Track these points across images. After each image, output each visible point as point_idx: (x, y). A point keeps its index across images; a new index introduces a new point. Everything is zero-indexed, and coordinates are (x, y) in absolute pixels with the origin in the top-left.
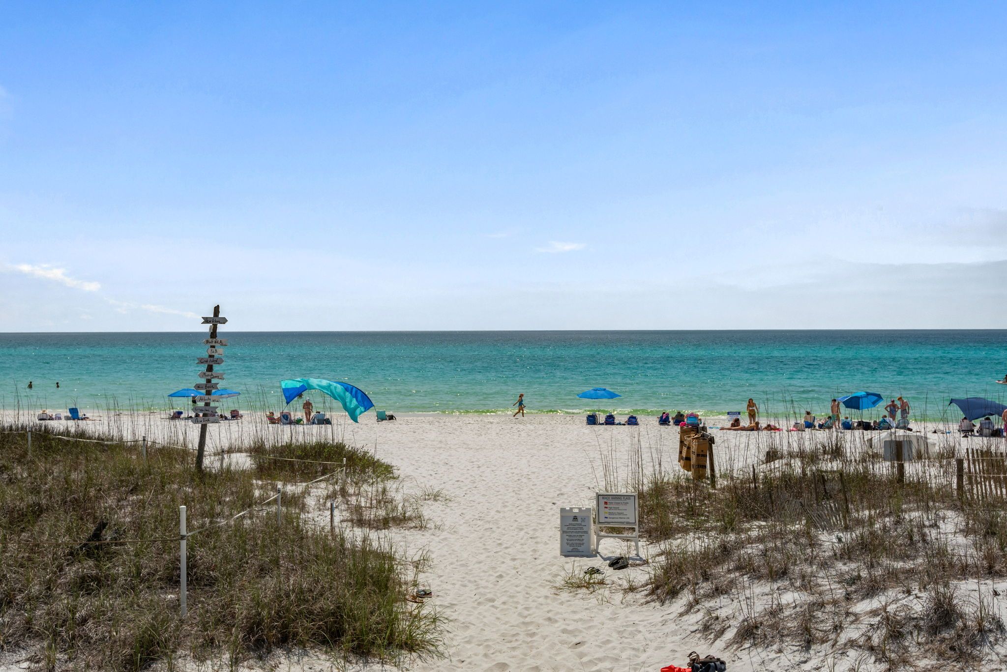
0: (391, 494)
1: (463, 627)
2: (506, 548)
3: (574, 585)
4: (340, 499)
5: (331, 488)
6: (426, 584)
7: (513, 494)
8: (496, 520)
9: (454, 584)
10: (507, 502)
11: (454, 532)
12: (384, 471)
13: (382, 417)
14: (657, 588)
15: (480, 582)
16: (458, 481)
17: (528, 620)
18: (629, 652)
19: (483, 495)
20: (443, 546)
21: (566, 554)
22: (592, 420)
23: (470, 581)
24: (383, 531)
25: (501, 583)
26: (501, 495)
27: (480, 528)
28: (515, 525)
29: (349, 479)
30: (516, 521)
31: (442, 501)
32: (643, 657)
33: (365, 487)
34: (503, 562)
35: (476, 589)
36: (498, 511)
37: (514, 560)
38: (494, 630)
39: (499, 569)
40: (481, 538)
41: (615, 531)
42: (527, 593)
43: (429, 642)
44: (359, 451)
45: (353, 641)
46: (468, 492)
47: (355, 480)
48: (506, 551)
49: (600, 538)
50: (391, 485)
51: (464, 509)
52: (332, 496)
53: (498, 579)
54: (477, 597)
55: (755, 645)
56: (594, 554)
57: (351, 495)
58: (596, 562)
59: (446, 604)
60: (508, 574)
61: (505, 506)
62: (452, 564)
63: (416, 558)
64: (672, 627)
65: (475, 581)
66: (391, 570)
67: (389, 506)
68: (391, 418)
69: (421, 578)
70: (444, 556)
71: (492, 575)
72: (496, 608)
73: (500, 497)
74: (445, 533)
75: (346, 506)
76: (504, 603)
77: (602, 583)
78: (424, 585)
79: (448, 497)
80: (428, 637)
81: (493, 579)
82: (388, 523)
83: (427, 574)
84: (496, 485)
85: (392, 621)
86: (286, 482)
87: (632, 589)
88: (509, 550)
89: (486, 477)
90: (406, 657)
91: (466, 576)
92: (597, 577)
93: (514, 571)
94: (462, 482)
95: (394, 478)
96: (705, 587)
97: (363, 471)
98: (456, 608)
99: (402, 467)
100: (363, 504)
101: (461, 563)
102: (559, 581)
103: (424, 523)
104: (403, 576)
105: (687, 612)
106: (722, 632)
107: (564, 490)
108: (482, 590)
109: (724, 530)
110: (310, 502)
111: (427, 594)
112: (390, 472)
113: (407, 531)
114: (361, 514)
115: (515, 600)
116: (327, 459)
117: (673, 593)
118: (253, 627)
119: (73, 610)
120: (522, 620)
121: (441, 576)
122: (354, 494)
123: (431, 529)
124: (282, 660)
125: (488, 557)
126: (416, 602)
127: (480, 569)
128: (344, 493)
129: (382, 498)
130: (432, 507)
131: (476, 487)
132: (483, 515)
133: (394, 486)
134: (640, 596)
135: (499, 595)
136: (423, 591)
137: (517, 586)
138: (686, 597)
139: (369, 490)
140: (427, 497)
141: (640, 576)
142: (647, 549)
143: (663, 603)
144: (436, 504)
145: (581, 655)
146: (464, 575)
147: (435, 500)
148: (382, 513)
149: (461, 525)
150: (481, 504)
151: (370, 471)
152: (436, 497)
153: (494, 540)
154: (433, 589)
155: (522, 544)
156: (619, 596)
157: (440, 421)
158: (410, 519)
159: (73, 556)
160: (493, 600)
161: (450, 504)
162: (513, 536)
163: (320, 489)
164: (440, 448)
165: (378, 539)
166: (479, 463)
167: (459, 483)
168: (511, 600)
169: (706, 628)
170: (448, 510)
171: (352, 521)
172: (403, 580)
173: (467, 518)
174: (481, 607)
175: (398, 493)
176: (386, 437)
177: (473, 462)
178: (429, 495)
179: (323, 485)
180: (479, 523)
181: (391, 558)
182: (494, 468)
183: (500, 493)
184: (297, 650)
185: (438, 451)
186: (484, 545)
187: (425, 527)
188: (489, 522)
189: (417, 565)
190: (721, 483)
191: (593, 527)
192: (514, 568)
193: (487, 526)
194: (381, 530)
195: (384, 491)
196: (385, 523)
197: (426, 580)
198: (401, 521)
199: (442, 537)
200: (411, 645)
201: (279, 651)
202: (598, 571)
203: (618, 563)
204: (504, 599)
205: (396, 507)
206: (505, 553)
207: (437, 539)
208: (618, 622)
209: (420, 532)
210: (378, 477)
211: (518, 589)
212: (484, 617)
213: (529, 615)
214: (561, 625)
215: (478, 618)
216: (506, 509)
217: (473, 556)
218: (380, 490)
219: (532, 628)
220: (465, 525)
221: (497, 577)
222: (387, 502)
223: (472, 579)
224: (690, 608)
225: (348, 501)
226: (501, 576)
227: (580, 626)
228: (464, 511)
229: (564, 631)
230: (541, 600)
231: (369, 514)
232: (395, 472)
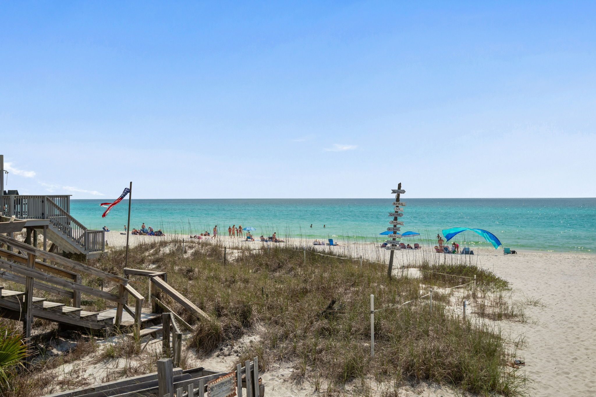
0: (505, 299)
1: (544, 387)
2: (582, 341)
4: (472, 300)
5: (466, 293)
6: (522, 357)
7: (592, 306)
8: (577, 322)
9: (541, 360)
10: (587, 311)
11: (546, 327)
12: (503, 285)
13: (507, 252)
15: (560, 361)
16: (553, 295)
17: (592, 389)
19: (570, 305)
20: (537, 335)
23: (552, 359)
24: (497, 321)
25: (575, 363)
26: (583, 306)
27: (565, 326)
28: (591, 326)
29: (479, 288)
30: (592, 324)
31: (539, 307)
33: (489, 294)
34: (579, 350)
35: (556, 365)
36: (579, 317)
37: (587, 349)
38: (566, 392)
39: (575, 354)
40: (564, 333)
42: (594, 372)
43: (519, 393)
44: (486, 271)
45: (469, 385)
46: (559, 302)
47: (482, 289)
48: (582, 343)
50: (505, 294)
51: (555, 313)
52: (468, 297)
53: (573, 360)
54: (557, 370)
57: (478, 298)
59: (534, 371)
60: (581, 358)
61: (585, 314)
62: (541, 347)
63: (517, 340)
65: (557, 360)
66: (499, 345)
67: (503, 307)
68: (514, 252)
69: (519, 353)
70: (537, 341)
71: (569, 357)
72: (570, 379)
73: (582, 307)
74: (539, 327)
75: (475, 304)
76: (576, 376)
78: (520, 358)
79: (544, 304)
80: (519, 389)
81: (569, 360)
82: (501, 317)
83: (523, 351)
84: (580, 299)
85: (496, 376)
86: (440, 286)
88: (584, 342)
89: (574, 293)
91: (551, 355)
93: (586, 357)
94: (556, 295)
95: (508, 290)
97: (488, 284)
98: (541, 375)
99: (514, 283)
100: (486, 304)
101: (548, 347)
103: (525, 319)
104: (506, 350)
108: (561, 366)
110: (453, 300)
111: (522, 363)
112: (506, 286)
113: (513, 323)
114: (484, 310)
115: (584, 375)
116: (465, 275)
118: (409, 368)
119: (316, 345)
120: (587, 389)
121: (533, 354)
122: (481, 297)
123: (530, 323)
124: (425, 389)
125: (568, 345)
126: (513, 367)
127: (561, 352)
128: (474, 296)
129: (499, 302)
130: (532, 310)
131: (565, 300)
132: (568, 318)
133: (508, 295)
135: (573, 371)
136: (519, 361)
137: (586, 367)
139: (491, 296)
140: (529, 303)
144: (536, 308)
146: (549, 355)
147: (535, 306)
148: (497, 310)
149: (551, 323)
150: (568, 311)
151: (492, 284)
152: (536, 304)
153: (574, 335)
154: (526, 361)
155: (594, 340)
157: (547, 256)
158: (516, 316)
159: (318, 316)
160: (567, 373)
161: (545, 309)
162: (588, 334)
163: (461, 293)
164: (544, 273)
166: (569, 285)
167: (553, 296)
168: (581, 375)
170: (543, 313)
171: (478, 313)
172: (506, 353)
173: (556, 319)
174: (558, 377)
175: (510, 299)
176: (508, 264)
177: (565, 283)
178: (531, 302)
179: (462, 290)
180: (565, 323)
181: (500, 338)
182: (580, 288)
183: (582, 305)
184: (434, 385)
185: (542, 275)
186: (566, 337)
187: (526, 322)
188: (572, 323)
189: (517, 345)
192: (587, 355)
193: (570, 325)
194: (496, 321)
195: (501, 297)
196: (498, 317)
197: (521, 355)
198: (510, 316)
199: (536, 329)
200: (507, 393)
201: (424, 384)
204: (576, 373)
205: (508, 307)
206: (581, 344)
207: (533, 330)
209: (522, 324)
210: (498, 288)
211: (587, 369)
212: (560, 383)
213: (593, 386)
215: (556, 383)
216: (585, 316)
217: (557, 344)
218: (498, 296)
220: (554, 323)
221: (573, 359)
222: (502, 304)
223: (555, 358)
225: (476, 301)
226: (576, 359)
228: (555, 315)
231: (489, 311)
232: (510, 286)
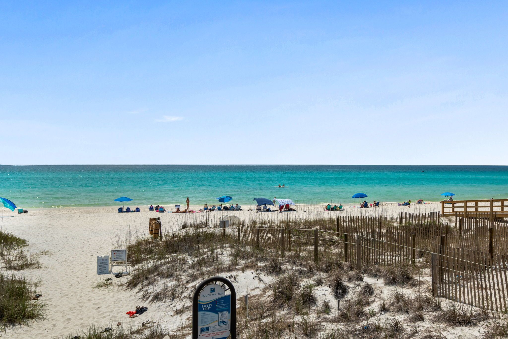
0: (25, 254)
1: (55, 307)
2: (75, 273)
3: (100, 286)
6: (40, 292)
7: (80, 249)
8: (72, 261)
9: (51, 290)
10: (78, 253)
11: (53, 268)
12: (21, 243)
14: (130, 284)
15: (63, 288)
16: (56, 245)
17: (81, 301)
18: (117, 308)
19: (68, 251)
20: (48, 275)
21: (99, 273)
22: (120, 210)
23: (58, 289)
24: (21, 270)
25: (71, 288)
26: (75, 250)
27: (65, 265)
28: (80, 263)
29: (5, 248)
30: (80, 261)
31: (48, 255)
32: (121, 309)
33: (13, 251)
34: (73, 279)
35: (61, 291)
36: (73, 258)
37: (78, 278)
38: (67, 307)
39: (71, 282)
40: (65, 270)
41: (120, 263)
42: (81, 291)
43: (40, 315)
44: (9, 235)
45: (8, 318)
46: (61, 250)
47: (7, 248)
48: (75, 274)
49: (112, 266)
50: (25, 249)
51: (58, 257)
53: (70, 286)
54: (61, 294)
55: (158, 301)
56: (110, 272)
57: (5, 256)
58: (111, 276)
59: (48, 299)
60: (75, 284)
61: (76, 255)
62: (51, 282)
63: (36, 282)
64: (133, 297)
65: (61, 288)
66: (24, 288)
67: (24, 259)
68: (26, 212)
69: (38, 289)
70: (48, 279)
71: (68, 285)
72: (69, 298)
73: (74, 251)
74: (49, 269)
75: (3, 260)
76: (72, 296)
77: (111, 284)
78: (39, 292)
79: (51, 253)
80: (40, 312)
81: (68, 286)
82: (23, 267)
83: (40, 288)
84: (74, 245)
85: (25, 308)
87: (122, 285)
88: (76, 274)
89: (69, 242)
90: (30, 321)
91: (57, 286)
92: (109, 281)
93: (77, 282)
94: (58, 245)
95: (26, 246)
96: (146, 282)
97: (11, 243)
98: (52, 300)
99: (30, 239)
100: (11, 259)
101: (56, 281)
102: (95, 285)
103: (40, 266)
104: (30, 290)
105: (139, 292)
106: (148, 298)
107: (102, 246)
108: (63, 292)
109: (160, 259)
111: (40, 296)
112: (25, 243)
113: (32, 270)
114: (10, 264)
115: (76, 294)
117: (135, 285)
120: (78, 301)
121: (46, 288)
122: (7, 255)
123: (43, 268)
125: (67, 278)
126: (35, 300)
127: (63, 283)
128: (2, 254)
129: (21, 256)
130: (44, 258)
131: (64, 247)
132: (66, 260)
133: (27, 249)
134: (124, 288)
135: (70, 293)
136: (38, 295)
137: (78, 288)
138: (140, 286)
139: (15, 252)
140: (42, 254)
141: (124, 280)
142: (130, 268)
143: (131, 289)
144: (46, 256)
145: (99, 312)
146: (56, 286)
147: (46, 255)
148: (20, 263)
149: (56, 265)
150: (66, 255)
151: (14, 243)
152: (46, 253)
153: (70, 270)
154: (43, 294)
155: (82, 271)
156: (116, 288)
157: (51, 212)
158: (34, 264)
160: (67, 295)
161: (52, 256)
162: (78, 268)
164: (49, 228)
165: (19, 275)
166: (67, 235)
167: (57, 246)
168: (75, 294)
169: (144, 297)
170: (51, 259)
171: (6, 268)
172: (29, 291)
173: (59, 261)
174: (62, 298)
175: (28, 252)
176: (23, 223)
177: (64, 235)
178: (43, 253)
180: (65, 263)
181: (25, 283)
182: (73, 237)
183: (75, 249)
185: (48, 229)
186: (66, 272)
187: (40, 267)
188: (69, 262)
189: (36, 284)
190: (164, 239)
191: (110, 262)
192: (78, 281)
193: (68, 264)
194: (20, 270)
195: (22, 252)
196: (22, 267)
197: (39, 290)
198: (29, 265)
199: (48, 271)
200: (33, 316)
202: (110, 279)
203: (118, 275)
204: (72, 294)
205: (27, 259)
206: (74, 275)
207: (45, 272)
208: (114, 298)
209: (38, 270)
210: (19, 246)
211: (78, 290)
212: (63, 302)
213: (81, 299)
214: (93, 302)
215: (61, 303)
216: (77, 256)
217: (61, 278)
218: (20, 252)
219: (82, 304)
220: (58, 265)
221: (70, 285)
222: (23, 257)
223: (60, 288)
224: (140, 290)
225: (4, 258)
226: (72, 285)
227: (100, 301)
228: (58, 259)
229: (94, 304)
230: (87, 293)
231: (14, 264)
232: (27, 243)
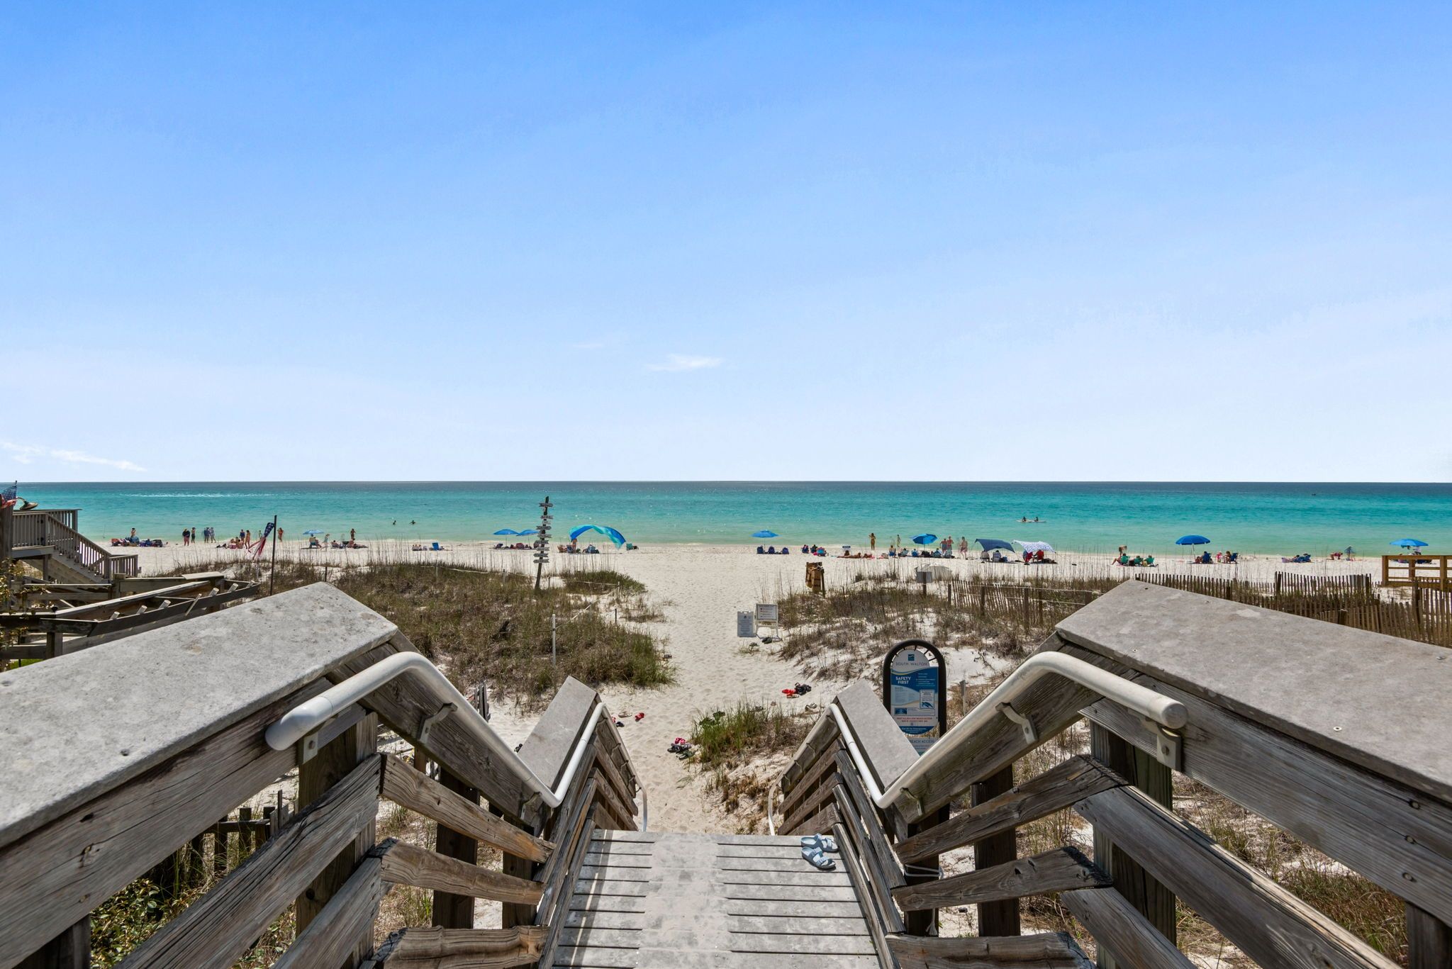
0: (645, 602)
1: (689, 673)
3: (744, 652)
4: (616, 605)
5: (611, 599)
7: (713, 602)
8: (703, 617)
9: (683, 652)
10: (709, 606)
11: (681, 624)
12: (640, 588)
13: (630, 548)
14: (784, 653)
15: (696, 651)
16: (681, 593)
17: (720, 669)
18: (768, 684)
19: (696, 602)
20: (676, 632)
21: (740, 635)
22: (760, 551)
23: (690, 650)
24: (644, 623)
25: (707, 651)
26: (705, 602)
27: (695, 622)
28: (714, 620)
29: (621, 593)
30: (714, 618)
31: (673, 606)
32: (775, 686)
33: (630, 597)
34: (708, 640)
35: (694, 654)
36: (704, 612)
37: (713, 639)
38: (703, 674)
39: (705, 644)
40: (695, 627)
41: (768, 623)
42: (720, 656)
43: (673, 680)
44: (625, 576)
45: (637, 679)
46: (687, 601)
47: (624, 593)
48: (709, 634)
49: (758, 627)
50: (645, 596)
51: (686, 611)
52: (612, 604)
54: (695, 658)
55: (825, 680)
56: (754, 635)
57: (623, 603)
58: (755, 640)
59: (680, 662)
60: (710, 647)
61: (708, 609)
62: (681, 641)
63: (662, 638)
64: (790, 672)
66: (650, 644)
67: (645, 610)
68: (635, 548)
69: (666, 649)
70: (677, 637)
71: (702, 647)
72: (705, 664)
75: (621, 609)
77: (758, 651)
78: (668, 653)
79: (676, 604)
80: (672, 677)
81: (703, 649)
82: (645, 619)
83: (669, 647)
85: (654, 670)
86: (585, 594)
87: (772, 654)
90: (662, 686)
91: (688, 647)
92: (755, 648)
93: (714, 645)
94: (684, 594)
95: (645, 592)
96: (807, 652)
97: (628, 588)
98: (685, 664)
99: (649, 585)
100: (630, 608)
101: (685, 641)
102: (736, 650)
103: (665, 619)
104: (657, 648)
105: (797, 665)
106: (812, 674)
107: (741, 599)
108: (697, 655)
110: (601, 606)
111: (670, 657)
112: (643, 589)
113: (656, 623)
114: (629, 614)
115: (714, 660)
116: (608, 581)
117: (792, 656)
118: (591, 672)
119: (505, 665)
120: (717, 669)
121: (677, 648)
122: (625, 602)
123: (669, 622)
124: (605, 687)
125: (700, 637)
126: (665, 661)
127: (695, 644)
128: (618, 601)
129: (641, 605)
130: (668, 610)
132: (696, 614)
134: (776, 657)
135: (706, 657)
136: (668, 655)
138: (798, 657)
139: (633, 599)
140: (665, 604)
141: (777, 647)
142: (783, 633)
143: (787, 660)
144: (670, 608)
145: (745, 685)
147: (669, 605)
148: (641, 613)
149: (684, 620)
150: (695, 608)
151: (631, 587)
152: (670, 603)
153: (702, 628)
154: (672, 654)
155: (717, 631)
156: (765, 658)
158: (657, 616)
159: (495, 638)
160: (702, 660)
161: (678, 608)
162: (712, 626)
163: (605, 599)
165: (641, 628)
167: (682, 595)
168: (712, 660)
169: (805, 672)
170: (677, 611)
171: (626, 618)
172: (657, 650)
173: (687, 616)
174: (697, 663)
175: (649, 601)
179: (606, 596)
180: (694, 619)
181: (650, 639)
184: (611, 683)
186: (697, 631)
187: (666, 621)
188: (699, 618)
189: (663, 642)
191: (755, 621)
192: (714, 643)
193: (699, 620)
194: (642, 623)
195: (641, 600)
196: (642, 619)
197: (670, 650)
198: (652, 617)
200: (664, 681)
201: (603, 684)
202: (756, 645)
203: (767, 640)
204: (709, 659)
205: (649, 610)
207: (672, 628)
208: (764, 670)
209: (663, 624)
210: (637, 591)
211: (715, 654)
212: (699, 668)
213: (721, 667)
214: (736, 671)
215: (695, 668)
216: (708, 611)
217: (691, 637)
218: (639, 599)
219: (722, 673)
220: (687, 620)
222: (644, 607)
223: (692, 649)
224: (799, 662)
225: (622, 606)
226: (706, 648)
227: (746, 672)
229: (738, 674)
230: (727, 660)
231: (634, 614)
232: (646, 589)
